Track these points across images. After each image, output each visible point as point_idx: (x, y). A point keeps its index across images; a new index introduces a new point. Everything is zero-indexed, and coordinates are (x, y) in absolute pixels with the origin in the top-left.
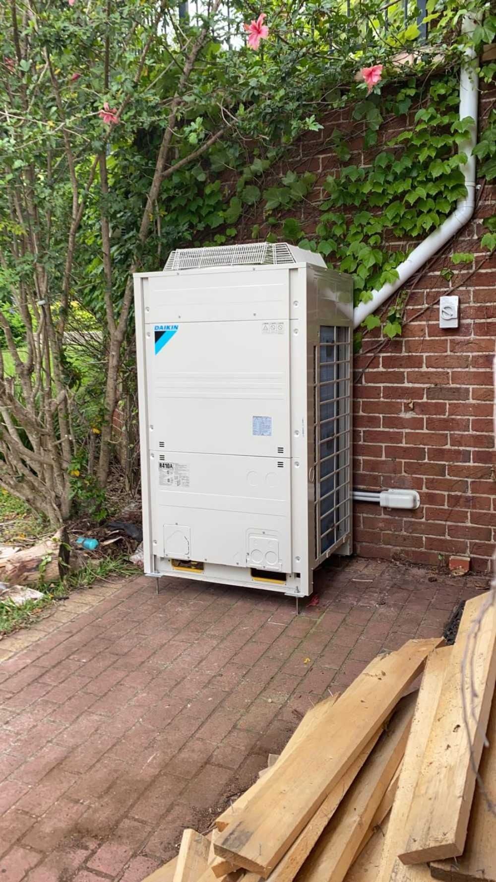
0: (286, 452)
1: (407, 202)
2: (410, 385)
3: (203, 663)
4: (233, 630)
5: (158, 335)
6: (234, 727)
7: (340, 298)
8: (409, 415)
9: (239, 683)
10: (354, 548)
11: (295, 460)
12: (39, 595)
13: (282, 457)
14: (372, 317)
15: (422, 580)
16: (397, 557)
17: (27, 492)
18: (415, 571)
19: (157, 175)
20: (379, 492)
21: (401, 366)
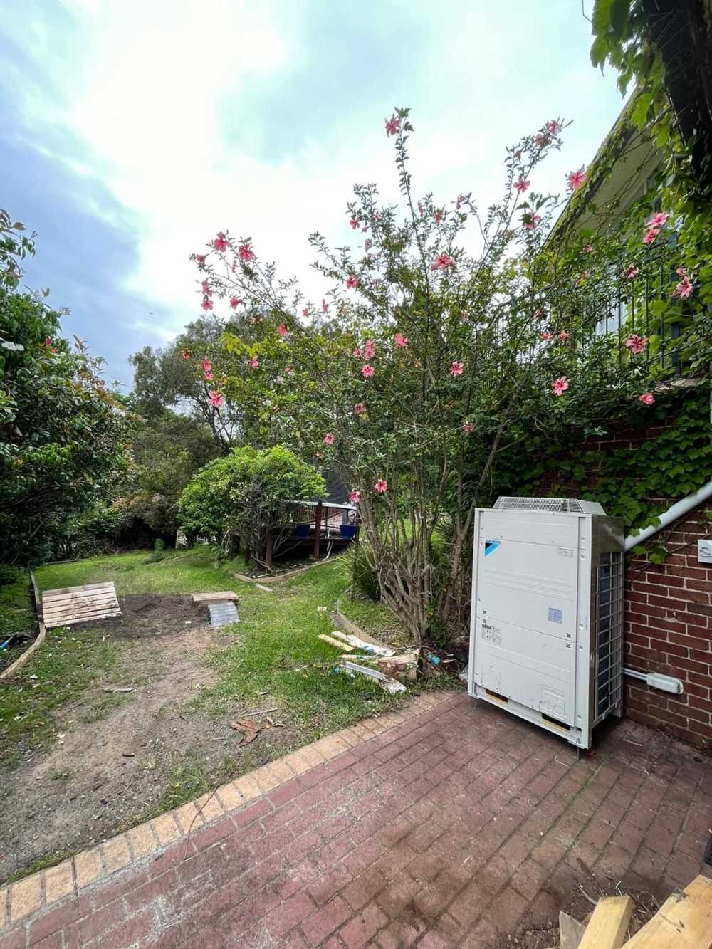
0: (573, 636)
1: (668, 476)
2: (672, 598)
3: (506, 781)
4: (528, 758)
5: (487, 545)
6: (529, 855)
7: (613, 532)
8: (672, 620)
9: (532, 812)
10: (624, 711)
11: (579, 644)
12: (403, 688)
13: (568, 641)
14: (639, 548)
15: (687, 757)
16: (662, 728)
17: (403, 617)
18: (679, 745)
19: (492, 453)
20: (646, 673)
21: (663, 583)
